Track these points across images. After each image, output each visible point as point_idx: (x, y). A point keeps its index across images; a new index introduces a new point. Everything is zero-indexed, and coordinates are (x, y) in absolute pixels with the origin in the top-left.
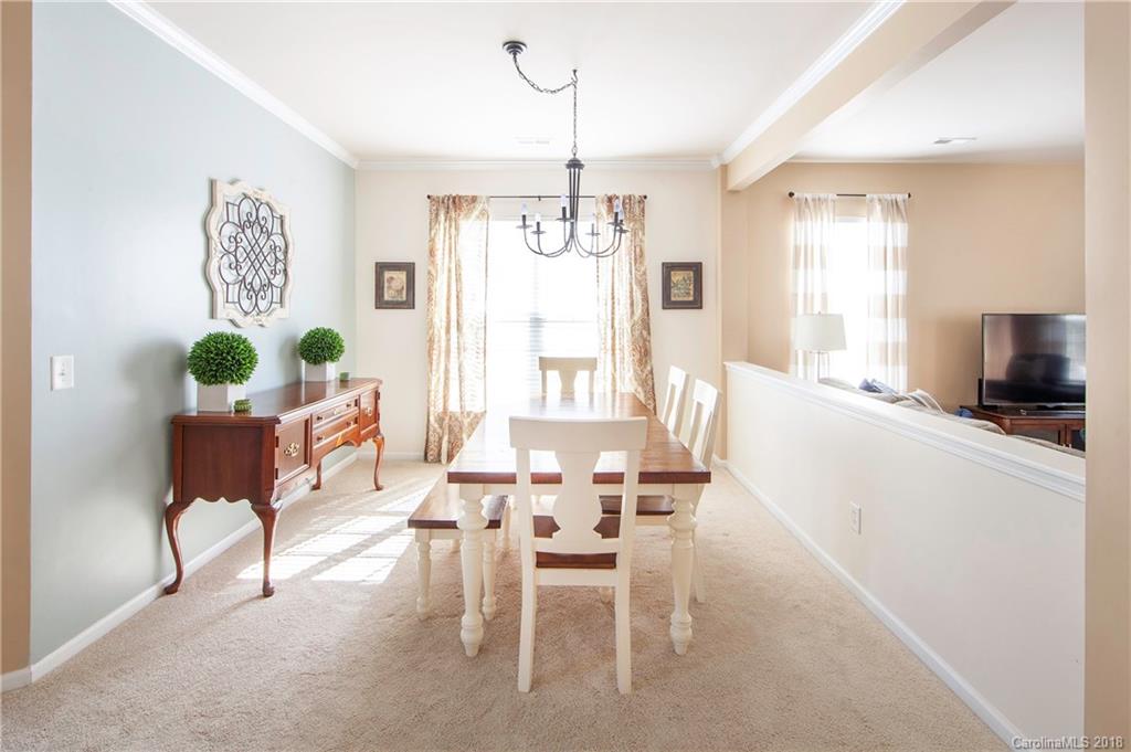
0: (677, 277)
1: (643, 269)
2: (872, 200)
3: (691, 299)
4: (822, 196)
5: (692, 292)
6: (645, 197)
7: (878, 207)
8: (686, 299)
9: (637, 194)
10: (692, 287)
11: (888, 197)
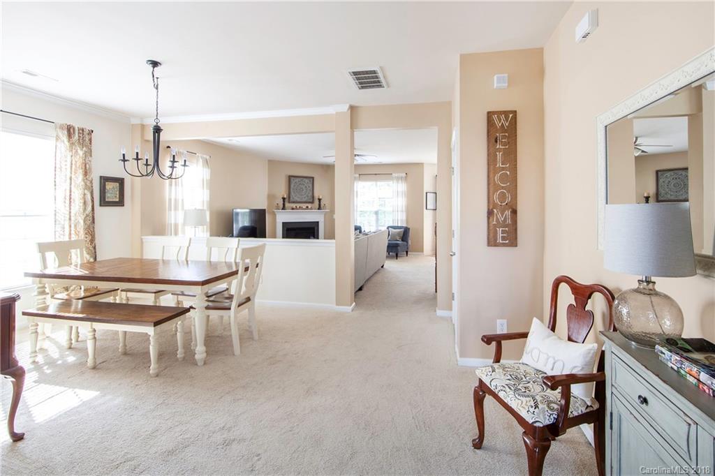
0: (109, 186)
1: (90, 179)
2: (198, 156)
3: (117, 200)
4: (181, 151)
5: (118, 196)
6: (92, 131)
7: (201, 160)
8: (114, 200)
9: (88, 127)
10: (118, 193)
11: (205, 156)
